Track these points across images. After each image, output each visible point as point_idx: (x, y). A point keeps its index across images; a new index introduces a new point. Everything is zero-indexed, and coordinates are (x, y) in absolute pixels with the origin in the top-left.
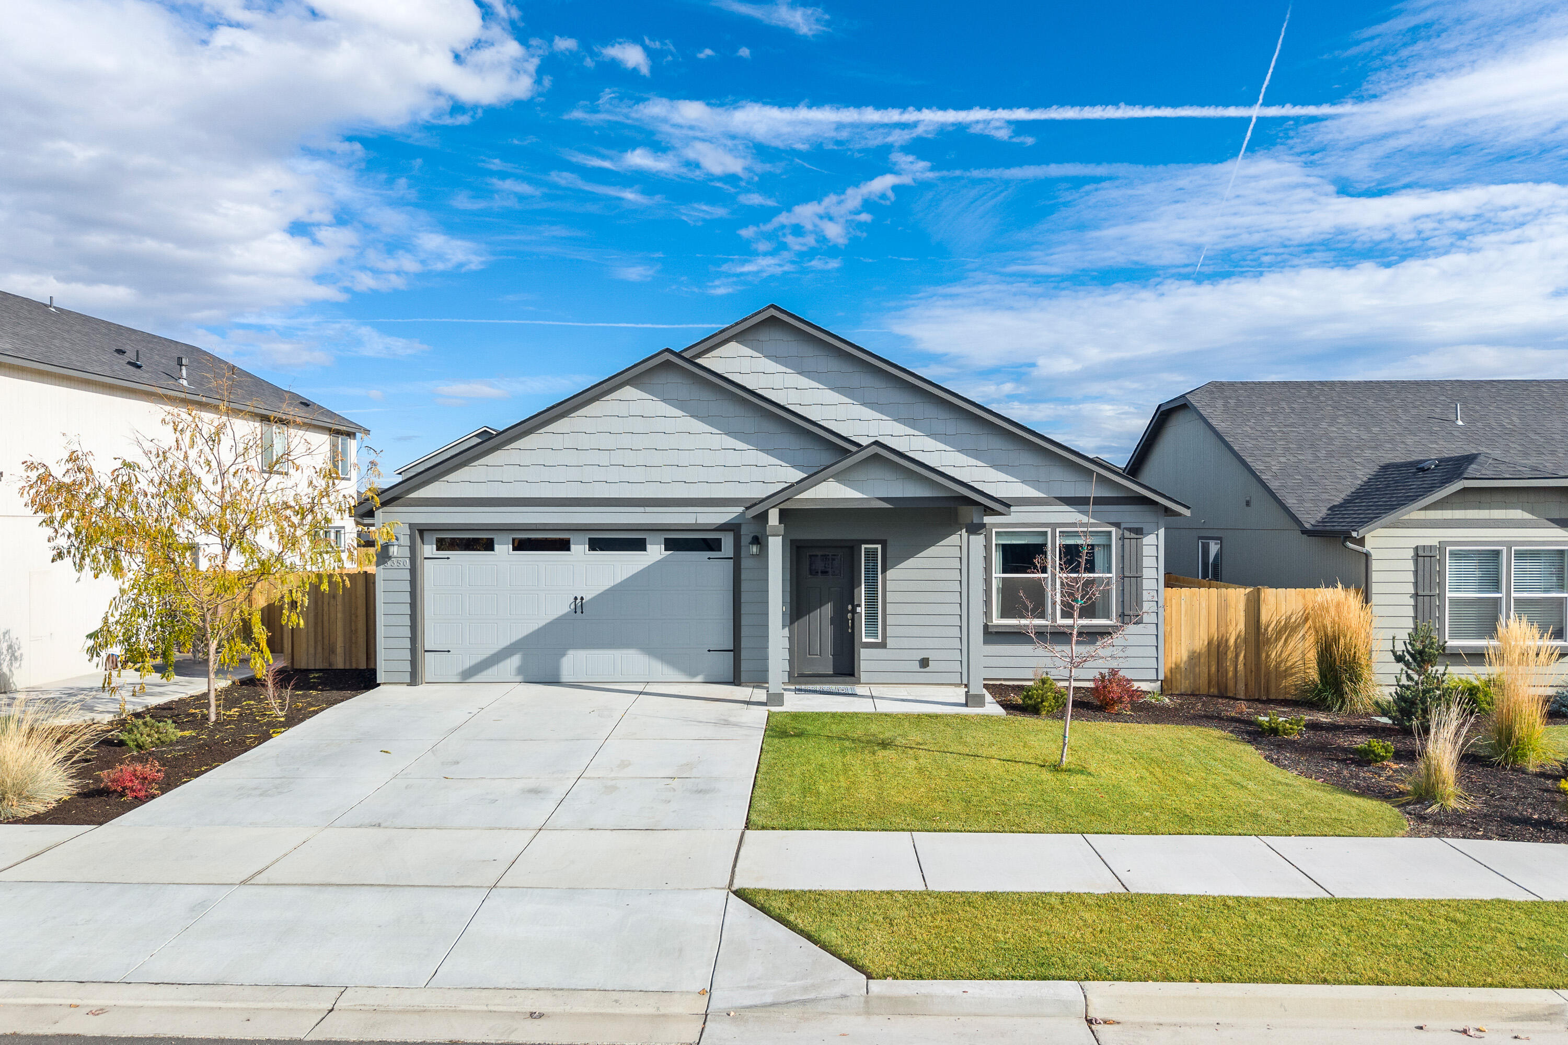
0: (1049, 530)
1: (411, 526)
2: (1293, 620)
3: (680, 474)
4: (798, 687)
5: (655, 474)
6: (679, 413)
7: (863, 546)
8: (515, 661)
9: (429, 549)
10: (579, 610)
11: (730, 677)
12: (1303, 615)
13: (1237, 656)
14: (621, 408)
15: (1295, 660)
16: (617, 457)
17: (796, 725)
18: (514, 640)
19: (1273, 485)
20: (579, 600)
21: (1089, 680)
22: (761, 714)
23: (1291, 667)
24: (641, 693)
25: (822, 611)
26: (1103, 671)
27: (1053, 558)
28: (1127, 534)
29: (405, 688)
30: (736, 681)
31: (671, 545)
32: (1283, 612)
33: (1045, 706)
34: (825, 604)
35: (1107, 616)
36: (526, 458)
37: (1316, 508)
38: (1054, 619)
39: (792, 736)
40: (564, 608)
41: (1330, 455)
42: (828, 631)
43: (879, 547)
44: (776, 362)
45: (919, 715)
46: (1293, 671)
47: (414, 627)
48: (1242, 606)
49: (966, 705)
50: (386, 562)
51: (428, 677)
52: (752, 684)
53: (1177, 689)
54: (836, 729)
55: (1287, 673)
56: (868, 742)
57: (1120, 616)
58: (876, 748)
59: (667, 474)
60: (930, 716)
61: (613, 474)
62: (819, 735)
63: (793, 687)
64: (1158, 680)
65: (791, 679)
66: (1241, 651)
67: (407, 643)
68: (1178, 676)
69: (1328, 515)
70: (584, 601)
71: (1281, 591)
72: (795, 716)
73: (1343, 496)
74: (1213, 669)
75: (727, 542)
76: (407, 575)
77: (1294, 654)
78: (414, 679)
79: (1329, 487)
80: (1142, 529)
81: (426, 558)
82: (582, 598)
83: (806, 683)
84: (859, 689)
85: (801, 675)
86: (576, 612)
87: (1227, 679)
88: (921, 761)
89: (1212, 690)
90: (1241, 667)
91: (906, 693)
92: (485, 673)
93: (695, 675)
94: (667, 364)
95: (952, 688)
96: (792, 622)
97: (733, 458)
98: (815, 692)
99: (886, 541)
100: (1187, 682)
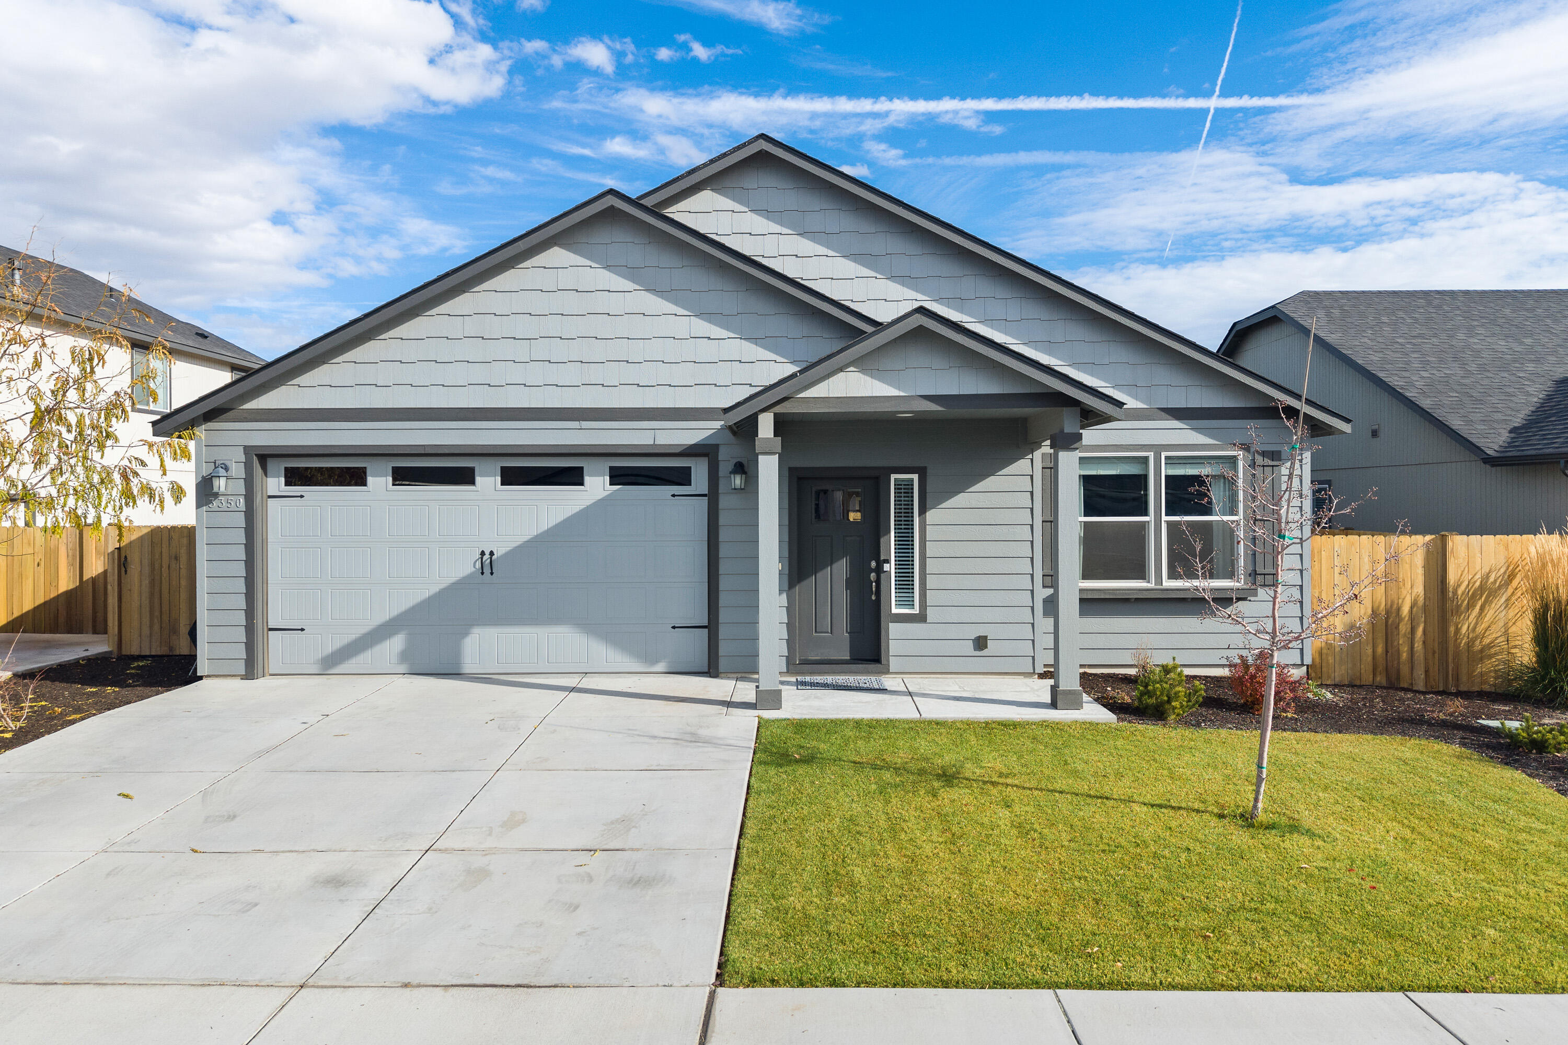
0: (1151, 455)
1: (247, 449)
2: (1492, 579)
3: (631, 374)
4: (799, 678)
5: (595, 374)
6: (628, 285)
7: (893, 477)
8: (396, 644)
9: (275, 484)
10: (487, 570)
11: (704, 666)
12: (1505, 573)
13: (1413, 630)
14: (544, 279)
15: (1494, 636)
16: (541, 350)
17: (803, 742)
18: (395, 612)
19: (1425, 403)
20: (487, 556)
21: (1223, 666)
22: (748, 720)
23: (1490, 646)
24: (573, 690)
25: (835, 571)
26: (1244, 653)
27: (1156, 494)
28: (1259, 460)
29: (237, 683)
30: (712, 670)
31: (619, 477)
32: (1478, 567)
33: (1174, 708)
34: (838, 560)
35: (1231, 575)
36: (410, 351)
37: (1494, 431)
38: (1159, 580)
39: (797, 761)
40: (466, 566)
41: (1482, 368)
42: (843, 598)
43: (915, 477)
44: (768, 219)
45: (987, 723)
46: (1493, 651)
47: (250, 595)
48: (1419, 559)
49: (1054, 705)
50: (211, 502)
51: (273, 668)
52: (735, 676)
53: (1329, 677)
54: (865, 749)
55: (1484, 654)
56: (922, 772)
57: (1250, 575)
58: (936, 784)
59: (613, 374)
60: (1006, 725)
61: (536, 374)
62: (840, 760)
63: (793, 679)
64: (1302, 665)
65: (791, 667)
66: (1418, 625)
67: (241, 618)
68: (1331, 660)
69: (1513, 438)
70: (494, 557)
71: (1474, 539)
72: (800, 726)
73: (1522, 415)
74: (1380, 649)
75: (700, 472)
76: (240, 520)
77: (1493, 627)
78: (251, 670)
79: (1499, 406)
80: (1279, 452)
81: (270, 497)
82: (492, 553)
83: (812, 673)
84: (889, 682)
85: (805, 662)
86: (482, 573)
87: (1399, 663)
88: (1016, 808)
89: (1378, 679)
90: (1418, 646)
91: (957, 688)
92: (353, 660)
93: (655, 662)
94: (610, 216)
95: (1020, 680)
96: (791, 585)
97: (707, 350)
98: (825, 686)
99: (925, 468)
100: (1343, 667)
